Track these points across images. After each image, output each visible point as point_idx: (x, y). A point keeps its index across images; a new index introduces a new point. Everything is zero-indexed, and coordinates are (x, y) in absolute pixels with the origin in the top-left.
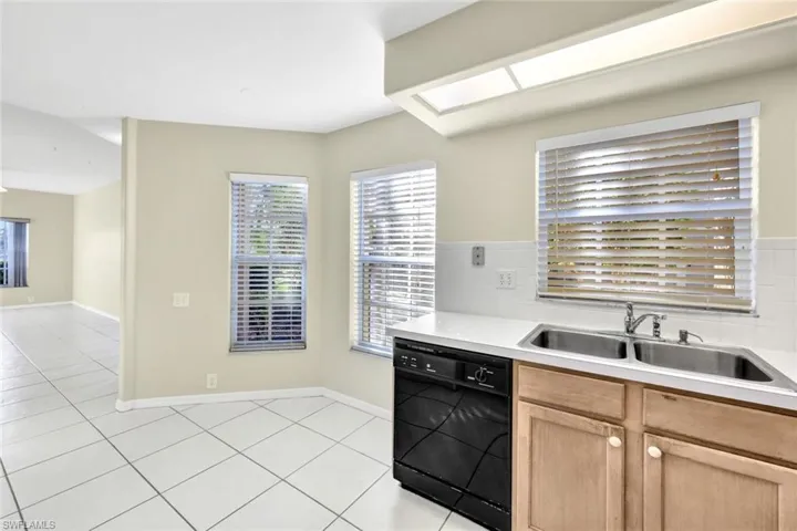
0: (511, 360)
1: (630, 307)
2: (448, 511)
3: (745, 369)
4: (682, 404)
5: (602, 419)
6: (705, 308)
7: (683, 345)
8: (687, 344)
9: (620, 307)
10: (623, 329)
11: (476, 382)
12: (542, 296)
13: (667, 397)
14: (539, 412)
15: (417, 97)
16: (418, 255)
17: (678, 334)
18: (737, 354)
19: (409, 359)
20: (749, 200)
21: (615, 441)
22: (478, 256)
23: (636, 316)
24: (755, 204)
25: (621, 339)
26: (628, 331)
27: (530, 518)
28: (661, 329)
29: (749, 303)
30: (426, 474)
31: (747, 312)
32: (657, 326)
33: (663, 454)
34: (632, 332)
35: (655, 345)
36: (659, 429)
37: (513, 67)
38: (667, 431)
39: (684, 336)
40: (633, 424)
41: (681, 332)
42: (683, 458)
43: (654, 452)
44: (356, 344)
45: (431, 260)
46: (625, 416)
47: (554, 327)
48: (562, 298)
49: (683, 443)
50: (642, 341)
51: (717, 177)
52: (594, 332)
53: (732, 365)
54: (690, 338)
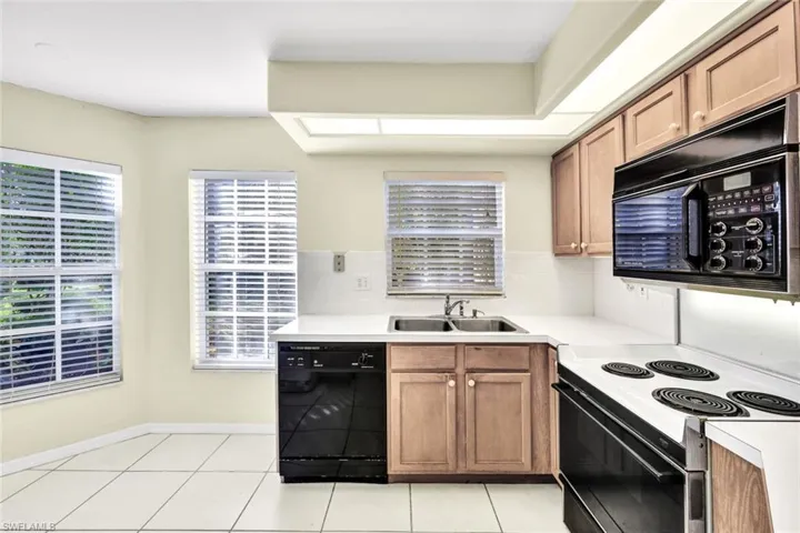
0: (385, 343)
1: (448, 298)
2: (332, 484)
3: (503, 327)
4: (484, 351)
5: (443, 371)
6: (483, 295)
7: (474, 319)
8: (476, 318)
9: (441, 298)
10: (443, 313)
11: (359, 366)
12: (390, 295)
13: (476, 349)
14: (407, 377)
15: (299, 121)
16: (274, 262)
17: (472, 312)
18: (499, 320)
19: (296, 359)
20: (501, 229)
21: (452, 383)
22: (339, 263)
23: (452, 302)
24: (503, 232)
25: (443, 320)
26: (447, 314)
27: (401, 457)
28: (464, 310)
29: (501, 290)
30: (315, 458)
31: (501, 295)
32: (462, 308)
33: (476, 383)
34: (449, 315)
35: (462, 321)
36: (473, 369)
37: (382, 121)
38: (477, 369)
39: (475, 312)
40: (460, 370)
42: (484, 382)
43: (471, 383)
44: (197, 363)
45: (293, 268)
46: (456, 365)
47: (402, 317)
50: (456, 319)
51: (488, 214)
53: (497, 325)
54: (478, 314)
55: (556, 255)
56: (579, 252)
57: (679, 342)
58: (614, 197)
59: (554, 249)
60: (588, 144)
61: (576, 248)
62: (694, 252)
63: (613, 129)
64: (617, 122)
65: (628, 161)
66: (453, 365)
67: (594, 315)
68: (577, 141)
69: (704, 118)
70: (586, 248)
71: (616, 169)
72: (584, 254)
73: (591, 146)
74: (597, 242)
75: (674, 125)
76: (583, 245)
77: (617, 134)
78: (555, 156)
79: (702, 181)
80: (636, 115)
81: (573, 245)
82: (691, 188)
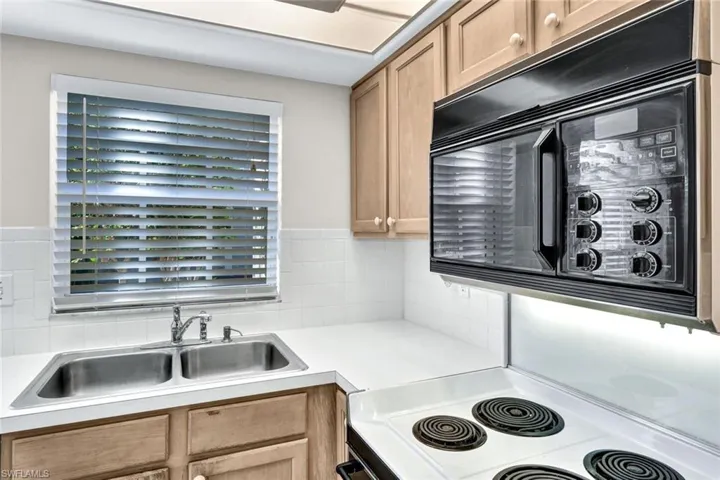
1: (177, 311)
3: (272, 353)
4: (224, 415)
6: (244, 300)
7: (227, 343)
8: (230, 340)
9: (167, 311)
10: (169, 338)
12: (58, 312)
13: (211, 413)
17: (222, 333)
18: (268, 341)
20: (276, 193)
23: (184, 319)
24: (279, 198)
25: (166, 351)
26: (175, 339)
28: (208, 330)
29: (275, 289)
31: (273, 298)
32: (203, 328)
33: (210, 477)
34: (180, 339)
35: (202, 350)
36: (204, 452)
38: (211, 451)
39: (227, 332)
40: (177, 460)
41: (225, 329)
42: (224, 473)
47: (78, 354)
48: (92, 309)
49: (226, 457)
50: (189, 348)
51: (254, 168)
52: (135, 349)
53: (263, 353)
54: (233, 335)
55: (356, 234)
56: (383, 232)
57: (509, 363)
58: (432, 147)
59: (353, 225)
60: (399, 70)
61: (381, 224)
62: (548, 242)
63: (431, 46)
64: (436, 36)
65: (451, 93)
66: (161, 455)
67: (403, 317)
68: (385, 65)
69: (558, 26)
70: (394, 224)
71: (436, 104)
72: (392, 234)
73: (402, 71)
74: (407, 217)
75: (516, 36)
76: (390, 221)
77: (436, 53)
78: (355, 88)
79: (561, 122)
80: (463, 24)
81: (377, 220)
82: (544, 134)
